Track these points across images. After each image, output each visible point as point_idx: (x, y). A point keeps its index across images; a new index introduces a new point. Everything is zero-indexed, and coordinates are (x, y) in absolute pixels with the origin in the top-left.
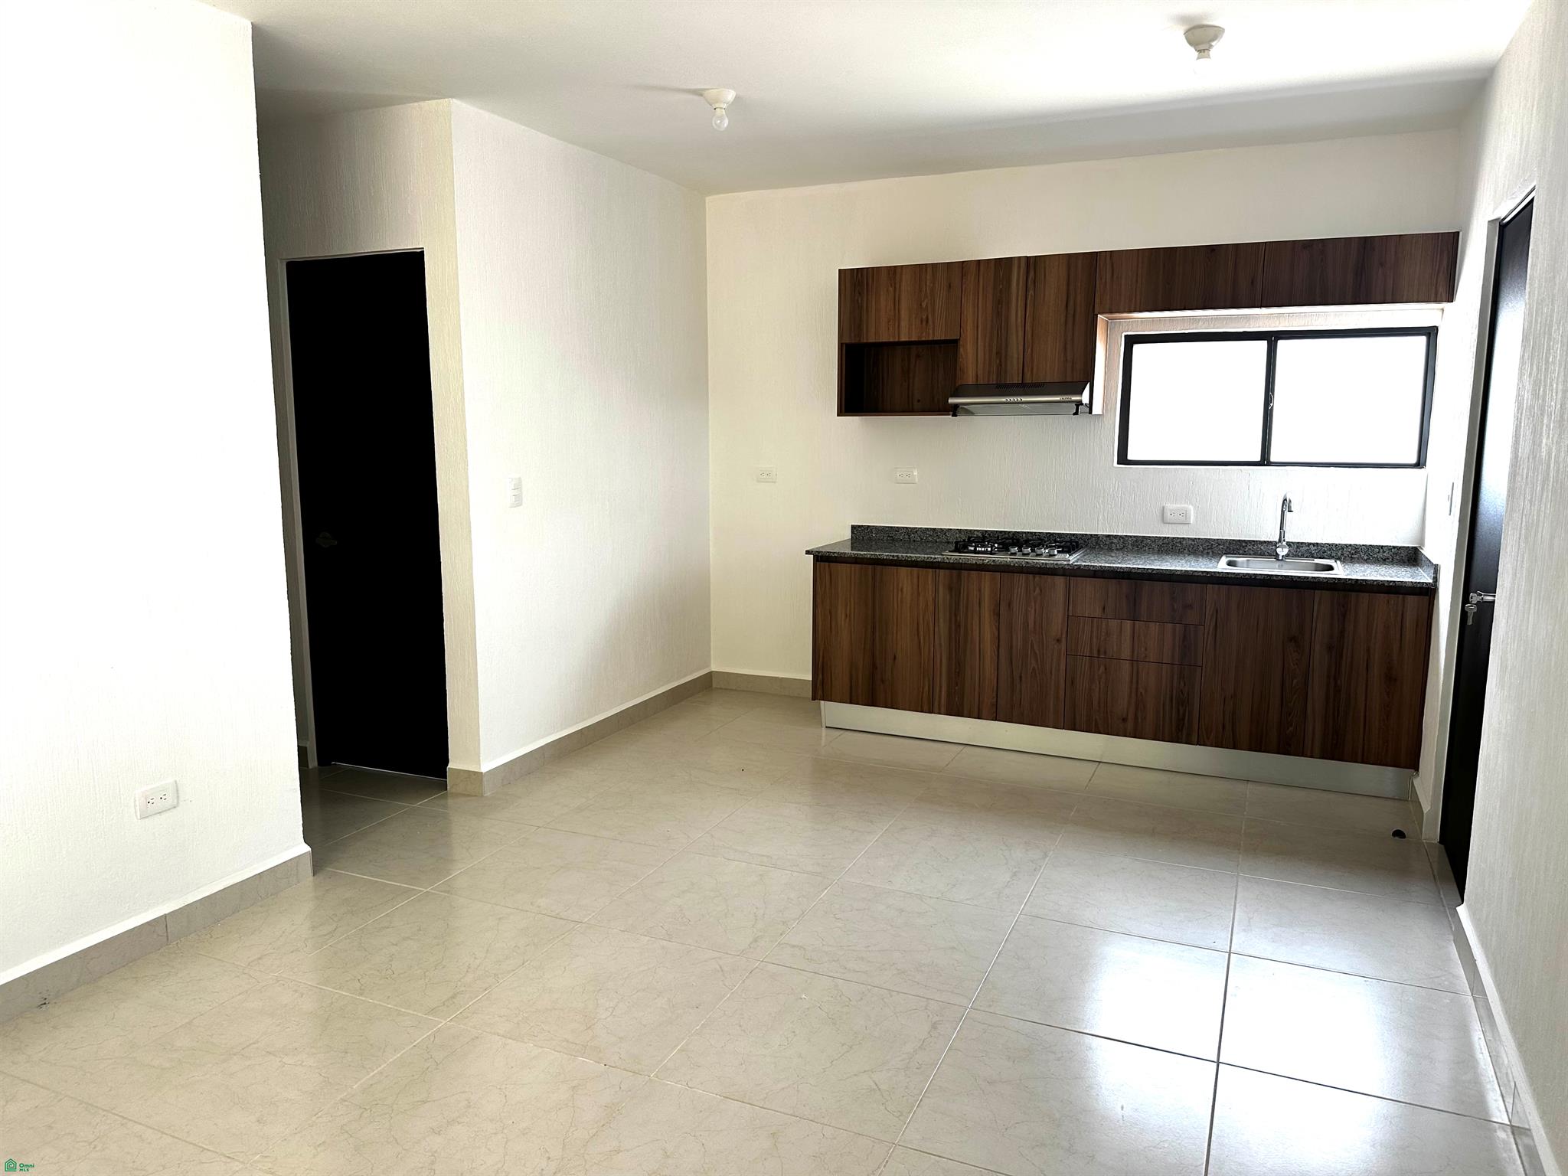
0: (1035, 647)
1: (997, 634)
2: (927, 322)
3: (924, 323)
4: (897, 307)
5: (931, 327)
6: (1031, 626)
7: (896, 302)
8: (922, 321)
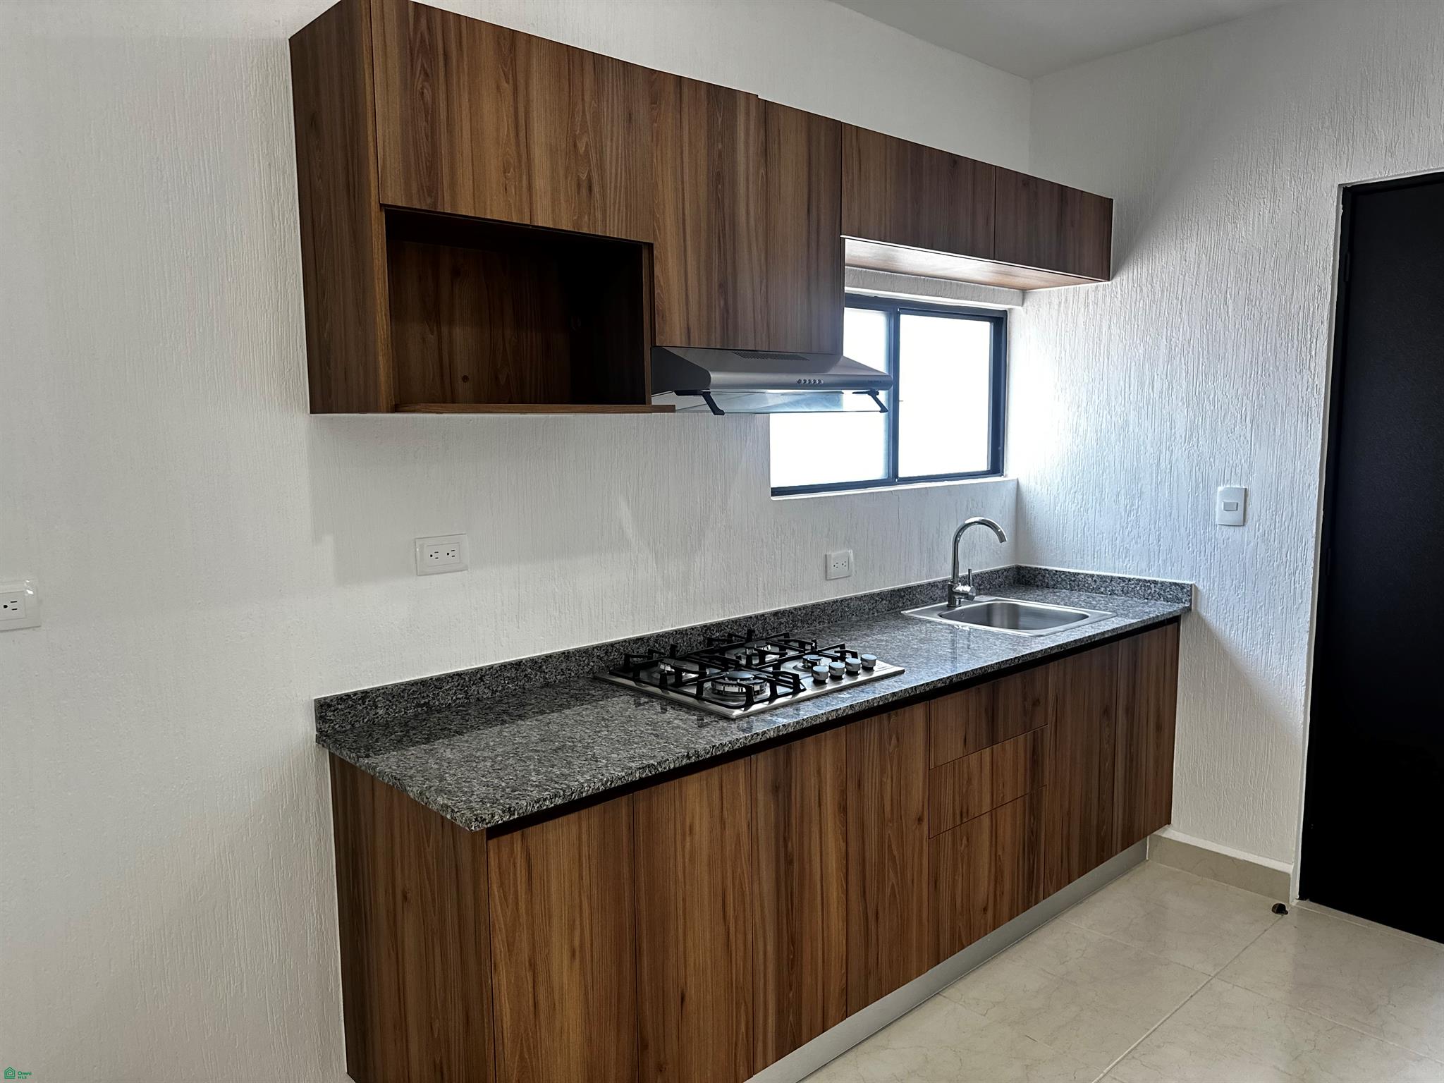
0: (894, 847)
1: (844, 848)
2: (590, 189)
3: (584, 191)
4: (522, 134)
5: (598, 205)
6: (888, 808)
7: (521, 125)
8: (579, 186)
